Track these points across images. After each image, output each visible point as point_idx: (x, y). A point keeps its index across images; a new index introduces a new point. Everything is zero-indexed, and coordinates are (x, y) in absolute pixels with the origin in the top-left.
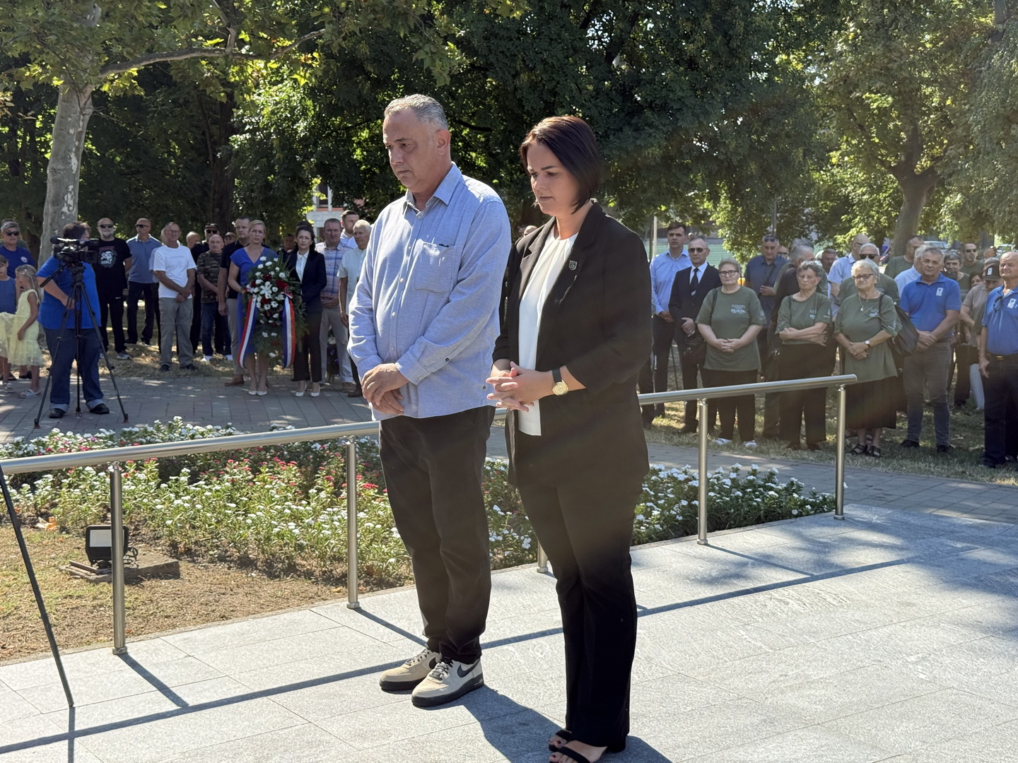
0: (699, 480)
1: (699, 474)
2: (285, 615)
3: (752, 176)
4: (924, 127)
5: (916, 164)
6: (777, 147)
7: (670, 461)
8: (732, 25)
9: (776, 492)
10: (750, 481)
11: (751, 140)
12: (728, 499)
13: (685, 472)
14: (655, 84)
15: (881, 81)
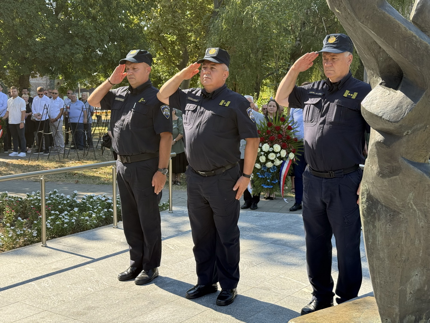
4: (189, 49)
5: (187, 64)
14: (78, 26)
15: (172, 30)
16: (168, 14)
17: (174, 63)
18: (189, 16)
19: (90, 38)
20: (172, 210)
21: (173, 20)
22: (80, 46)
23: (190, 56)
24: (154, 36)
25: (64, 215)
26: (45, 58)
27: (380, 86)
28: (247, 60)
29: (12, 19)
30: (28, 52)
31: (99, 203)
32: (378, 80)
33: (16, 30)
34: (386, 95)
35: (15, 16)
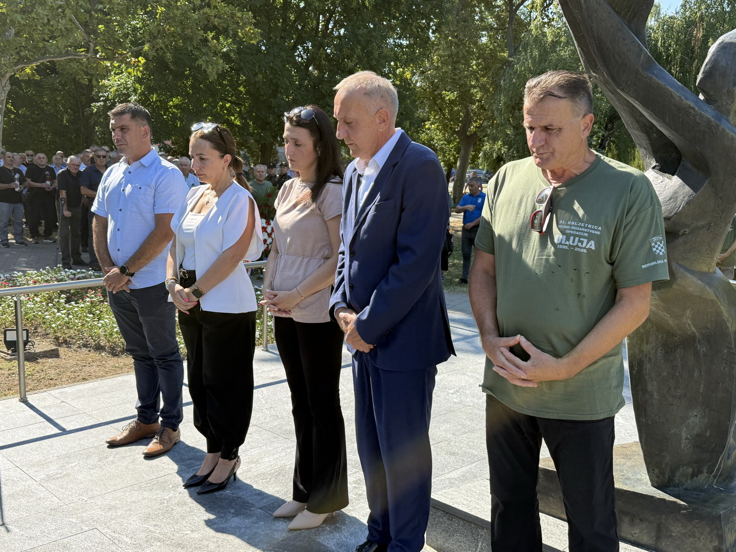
2: (119, 378)
5: (468, 130)
15: (450, 85)
16: (447, 65)
17: (451, 129)
18: (475, 67)
21: (453, 72)
23: (473, 119)
27: (652, 171)
29: (254, 75)
30: (271, 116)
32: (652, 162)
33: (258, 88)
34: (658, 182)
35: (257, 71)
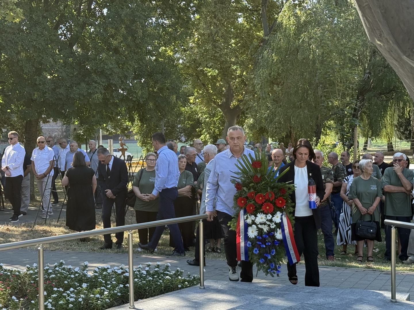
0: (129, 272)
1: (129, 268)
3: (150, 109)
4: (234, 85)
5: (231, 103)
6: (163, 94)
7: (113, 262)
8: (136, 32)
9: (170, 276)
10: (156, 271)
11: (149, 91)
12: (145, 282)
13: (122, 269)
14: (97, 60)
15: (212, 62)
16: (208, 43)
17: (215, 103)
18: (233, 45)
19: (111, 74)
20: (203, 286)
21: (214, 50)
22: (99, 84)
23: (235, 94)
24: (190, 71)
25: (70, 293)
26: (56, 99)
28: (305, 97)
29: (16, 53)
30: (36, 93)
31: (114, 277)
33: (21, 67)
35: (19, 49)
